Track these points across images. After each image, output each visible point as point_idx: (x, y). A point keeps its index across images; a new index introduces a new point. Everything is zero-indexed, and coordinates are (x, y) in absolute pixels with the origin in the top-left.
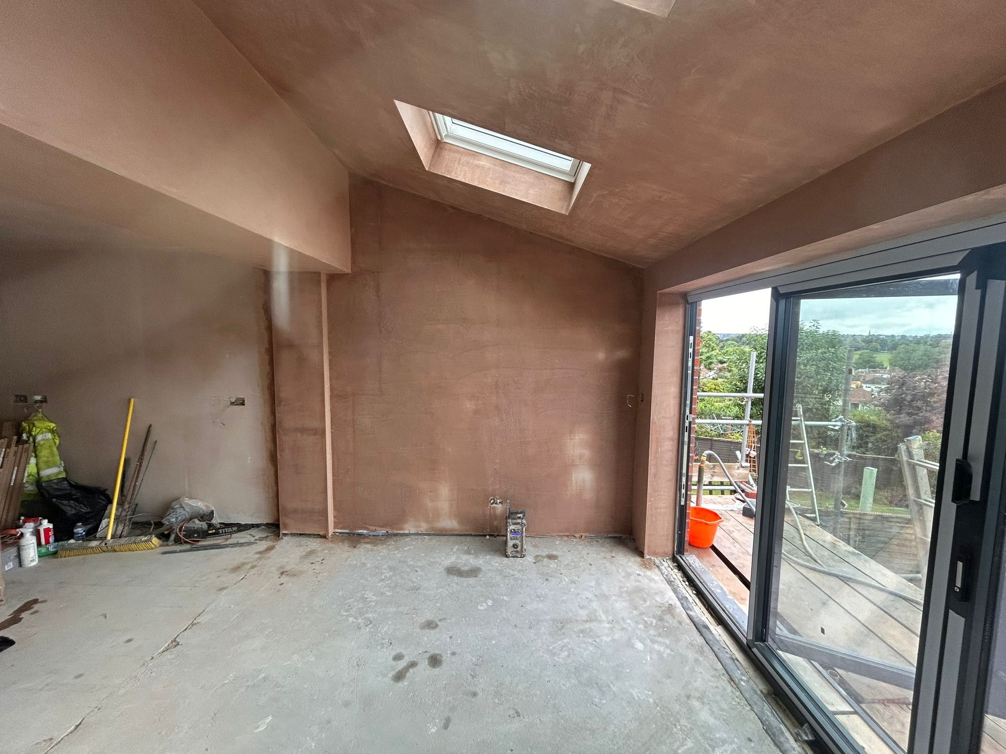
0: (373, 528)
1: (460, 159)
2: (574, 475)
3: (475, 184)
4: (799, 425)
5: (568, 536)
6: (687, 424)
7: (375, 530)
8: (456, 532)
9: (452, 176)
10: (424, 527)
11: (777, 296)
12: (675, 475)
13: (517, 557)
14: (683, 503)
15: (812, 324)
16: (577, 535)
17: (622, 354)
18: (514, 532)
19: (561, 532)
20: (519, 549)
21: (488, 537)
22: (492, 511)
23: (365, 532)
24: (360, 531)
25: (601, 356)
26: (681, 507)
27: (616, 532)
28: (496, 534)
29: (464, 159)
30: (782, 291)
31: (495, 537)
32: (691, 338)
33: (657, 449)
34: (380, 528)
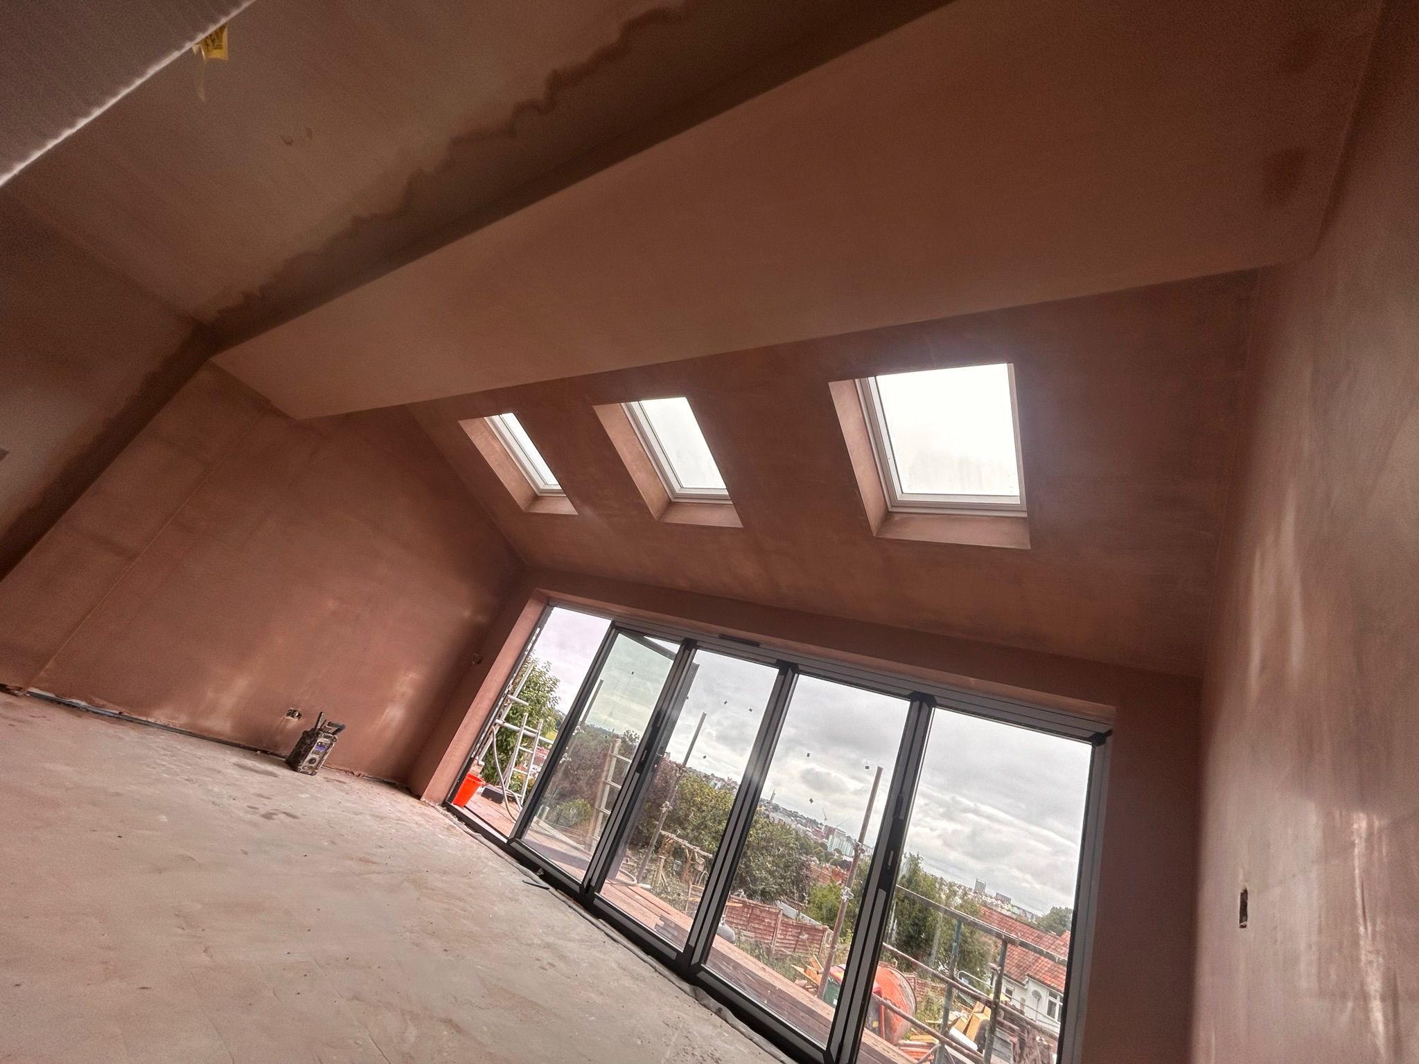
0: (102, 702)
1: (484, 432)
2: (387, 711)
3: (483, 454)
4: (534, 738)
5: (346, 772)
6: (506, 692)
7: (103, 706)
8: (221, 738)
9: (472, 438)
10: (182, 720)
11: (613, 626)
12: (479, 729)
13: (307, 773)
14: (472, 756)
15: (545, 665)
16: (356, 773)
17: (481, 619)
18: (321, 745)
19: (342, 765)
20: (313, 765)
21: (259, 752)
22: (283, 723)
23: (83, 704)
24: (74, 701)
25: (467, 613)
26: (471, 758)
27: (393, 778)
28: (271, 751)
29: (486, 434)
30: (617, 624)
31: (268, 754)
32: (538, 629)
33: (478, 704)
34: (112, 705)
